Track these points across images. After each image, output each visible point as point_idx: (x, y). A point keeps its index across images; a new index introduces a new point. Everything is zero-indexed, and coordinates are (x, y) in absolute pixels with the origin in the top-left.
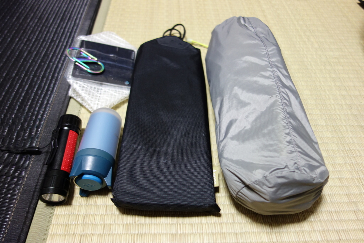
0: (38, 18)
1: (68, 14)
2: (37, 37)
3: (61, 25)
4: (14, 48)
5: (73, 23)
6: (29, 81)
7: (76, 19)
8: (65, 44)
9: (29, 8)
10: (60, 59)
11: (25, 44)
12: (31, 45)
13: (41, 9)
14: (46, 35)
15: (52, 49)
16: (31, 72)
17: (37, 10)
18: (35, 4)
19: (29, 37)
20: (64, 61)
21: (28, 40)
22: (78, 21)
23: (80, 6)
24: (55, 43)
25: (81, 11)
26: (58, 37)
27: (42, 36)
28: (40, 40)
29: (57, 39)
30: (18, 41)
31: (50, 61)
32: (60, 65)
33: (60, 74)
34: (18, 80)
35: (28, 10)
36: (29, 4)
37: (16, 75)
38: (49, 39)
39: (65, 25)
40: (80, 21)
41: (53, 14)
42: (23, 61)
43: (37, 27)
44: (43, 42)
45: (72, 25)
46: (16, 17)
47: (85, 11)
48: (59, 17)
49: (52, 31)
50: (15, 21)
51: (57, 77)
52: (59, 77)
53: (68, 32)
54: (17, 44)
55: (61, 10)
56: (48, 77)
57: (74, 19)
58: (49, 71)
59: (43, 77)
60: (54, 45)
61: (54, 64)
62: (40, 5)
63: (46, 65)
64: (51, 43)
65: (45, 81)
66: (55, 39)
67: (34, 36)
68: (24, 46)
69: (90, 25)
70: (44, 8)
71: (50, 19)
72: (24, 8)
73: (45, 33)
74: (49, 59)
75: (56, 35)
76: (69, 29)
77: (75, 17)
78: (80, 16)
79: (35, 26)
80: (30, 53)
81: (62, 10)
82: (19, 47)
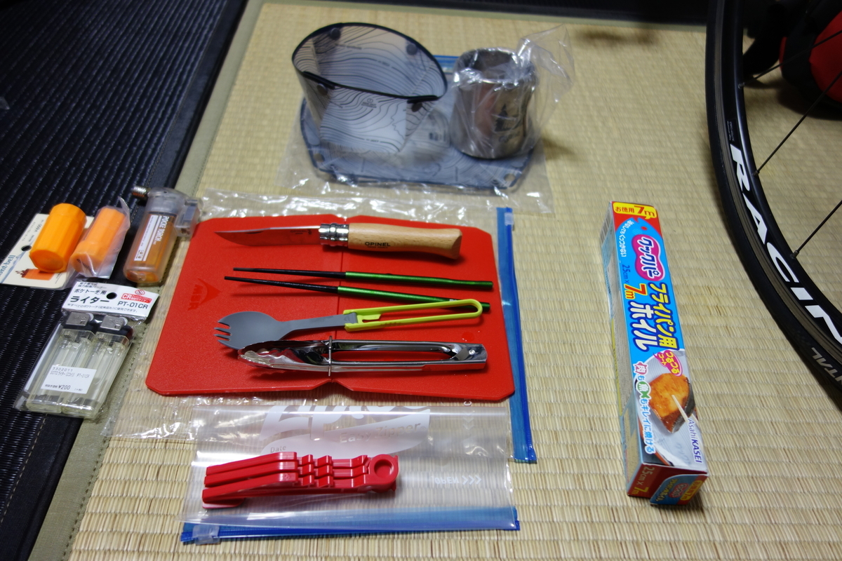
0: (112, 68)
1: (167, 64)
2: (110, 102)
3: (154, 83)
4: (68, 119)
5: (176, 79)
6: (95, 176)
7: (182, 74)
8: (160, 116)
9: (96, 50)
10: (151, 140)
11: (88, 114)
12: (99, 116)
13: (118, 52)
14: (127, 99)
15: (137, 123)
16: (99, 161)
17: (110, 54)
18: (107, 44)
19: (95, 101)
20: (157, 145)
21: (93, 106)
22: (185, 77)
23: (190, 50)
24: (142, 113)
25: (192, 60)
26: (147, 103)
27: (118, 100)
28: (115, 107)
29: (146, 106)
30: (76, 108)
31: (133, 144)
32: (150, 152)
33: (150, 166)
34: (76, 172)
35: (93, 54)
36: (95, 43)
37: (72, 164)
38: (131, 105)
39: (161, 83)
40: (188, 77)
41: (140, 63)
42: (84, 142)
43: (109, 85)
44: (120, 112)
45: (174, 84)
46: (70, 66)
47: (200, 59)
48: (151, 68)
49: (138, 92)
50: (70, 72)
51: (145, 170)
52: (149, 170)
53: (166, 95)
54: (72, 113)
55: (154, 56)
56: (129, 169)
57: (179, 73)
58: (130, 160)
59: (120, 170)
60: (140, 117)
61: (139, 148)
62: (116, 46)
63: (126, 150)
64: (134, 114)
65: (122, 177)
66: (142, 107)
67: (104, 100)
68: (85, 117)
69: (207, 85)
70: (122, 51)
71: (134, 73)
72: (86, 49)
73: (125, 95)
74: (131, 140)
75: (145, 100)
76: (167, 91)
77: (181, 70)
78: (189, 67)
79: (106, 83)
80: (97, 128)
81: (157, 56)
82: (76, 118)
